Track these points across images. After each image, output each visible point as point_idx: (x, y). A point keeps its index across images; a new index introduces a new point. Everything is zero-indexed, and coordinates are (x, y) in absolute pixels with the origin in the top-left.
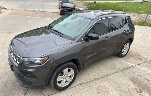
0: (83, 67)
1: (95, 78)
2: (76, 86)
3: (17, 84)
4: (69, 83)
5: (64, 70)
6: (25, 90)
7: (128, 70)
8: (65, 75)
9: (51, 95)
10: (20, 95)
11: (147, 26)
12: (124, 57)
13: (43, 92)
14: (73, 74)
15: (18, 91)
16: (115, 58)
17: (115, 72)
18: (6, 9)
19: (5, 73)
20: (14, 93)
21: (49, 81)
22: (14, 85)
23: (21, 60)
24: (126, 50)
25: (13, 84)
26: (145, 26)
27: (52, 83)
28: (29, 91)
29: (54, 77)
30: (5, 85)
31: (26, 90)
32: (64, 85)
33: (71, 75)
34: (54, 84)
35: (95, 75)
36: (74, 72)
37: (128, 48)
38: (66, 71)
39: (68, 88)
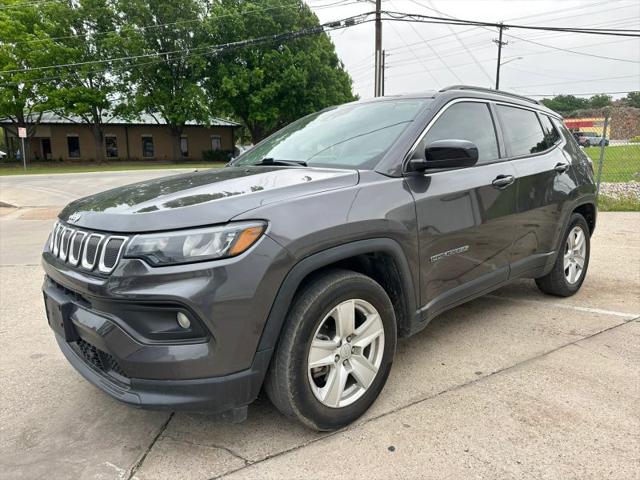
0: (418, 312)
1: (479, 373)
2: (400, 409)
3: (89, 430)
4: (362, 392)
5: (338, 307)
6: (131, 450)
7: (618, 332)
8: (345, 342)
9: (282, 453)
10: (111, 471)
11: (610, 210)
12: (575, 296)
13: (235, 449)
14: (377, 339)
15: (96, 456)
16: (535, 302)
17: (560, 344)
18: (9, 206)
19: (20, 394)
20: (75, 467)
21: (271, 365)
22: (69, 435)
23: (124, 248)
24: (577, 261)
25: (68, 431)
26: (605, 211)
27: (288, 372)
28: (157, 449)
29: (295, 335)
30: (23, 436)
31: (139, 448)
32: (343, 399)
33: (369, 346)
34: (294, 377)
35: (476, 364)
36: (382, 330)
37: (583, 255)
38: (345, 311)
39: (363, 419)
